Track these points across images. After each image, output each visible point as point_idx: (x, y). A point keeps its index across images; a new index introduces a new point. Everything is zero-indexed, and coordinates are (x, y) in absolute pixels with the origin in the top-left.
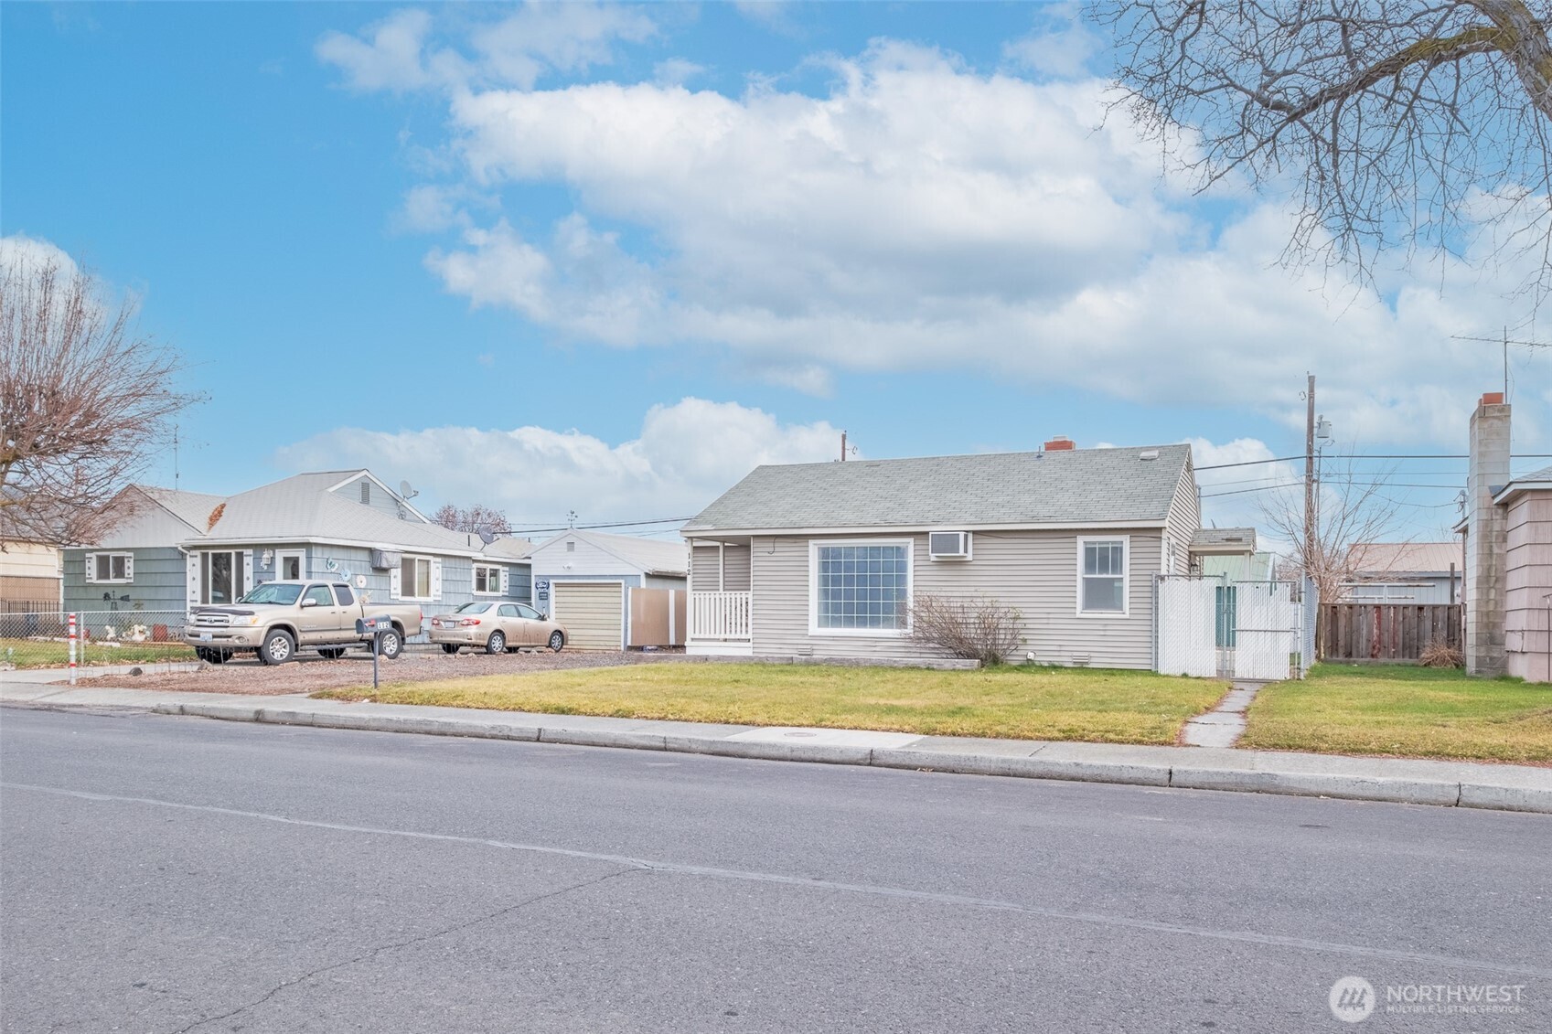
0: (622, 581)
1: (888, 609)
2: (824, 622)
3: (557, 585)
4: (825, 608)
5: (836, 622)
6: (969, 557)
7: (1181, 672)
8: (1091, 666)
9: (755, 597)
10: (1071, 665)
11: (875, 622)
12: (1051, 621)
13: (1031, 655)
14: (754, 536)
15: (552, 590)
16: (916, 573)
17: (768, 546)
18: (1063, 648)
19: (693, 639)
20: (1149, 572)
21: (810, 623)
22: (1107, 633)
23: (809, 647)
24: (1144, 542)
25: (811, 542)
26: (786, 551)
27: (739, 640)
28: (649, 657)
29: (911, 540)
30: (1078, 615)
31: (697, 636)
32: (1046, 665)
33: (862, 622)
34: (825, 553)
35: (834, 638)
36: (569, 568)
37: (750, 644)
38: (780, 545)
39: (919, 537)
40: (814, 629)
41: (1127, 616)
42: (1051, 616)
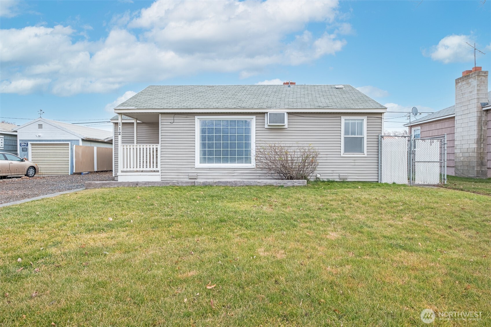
0: (69, 143)
1: (240, 153)
2: (204, 160)
3: (32, 144)
4: (204, 153)
5: (210, 160)
6: (286, 127)
7: (392, 182)
8: (348, 180)
9: (162, 147)
10: (338, 180)
11: (233, 160)
12: (328, 159)
13: (319, 176)
14: (162, 113)
15: (30, 147)
16: (257, 134)
17: (170, 119)
18: (334, 172)
19: (122, 172)
20: (377, 135)
21: (196, 161)
22: (356, 164)
23: (195, 174)
24: (373, 119)
25: (196, 117)
26: (180, 122)
27: (151, 171)
28: (96, 184)
29: (254, 117)
30: (342, 155)
31: (125, 169)
32: (326, 180)
33: (226, 160)
34: (204, 123)
35: (210, 169)
36: (39, 136)
37: (159, 173)
38: (177, 119)
39: (258, 115)
40: (198, 164)
41: (366, 156)
42: (328, 156)
